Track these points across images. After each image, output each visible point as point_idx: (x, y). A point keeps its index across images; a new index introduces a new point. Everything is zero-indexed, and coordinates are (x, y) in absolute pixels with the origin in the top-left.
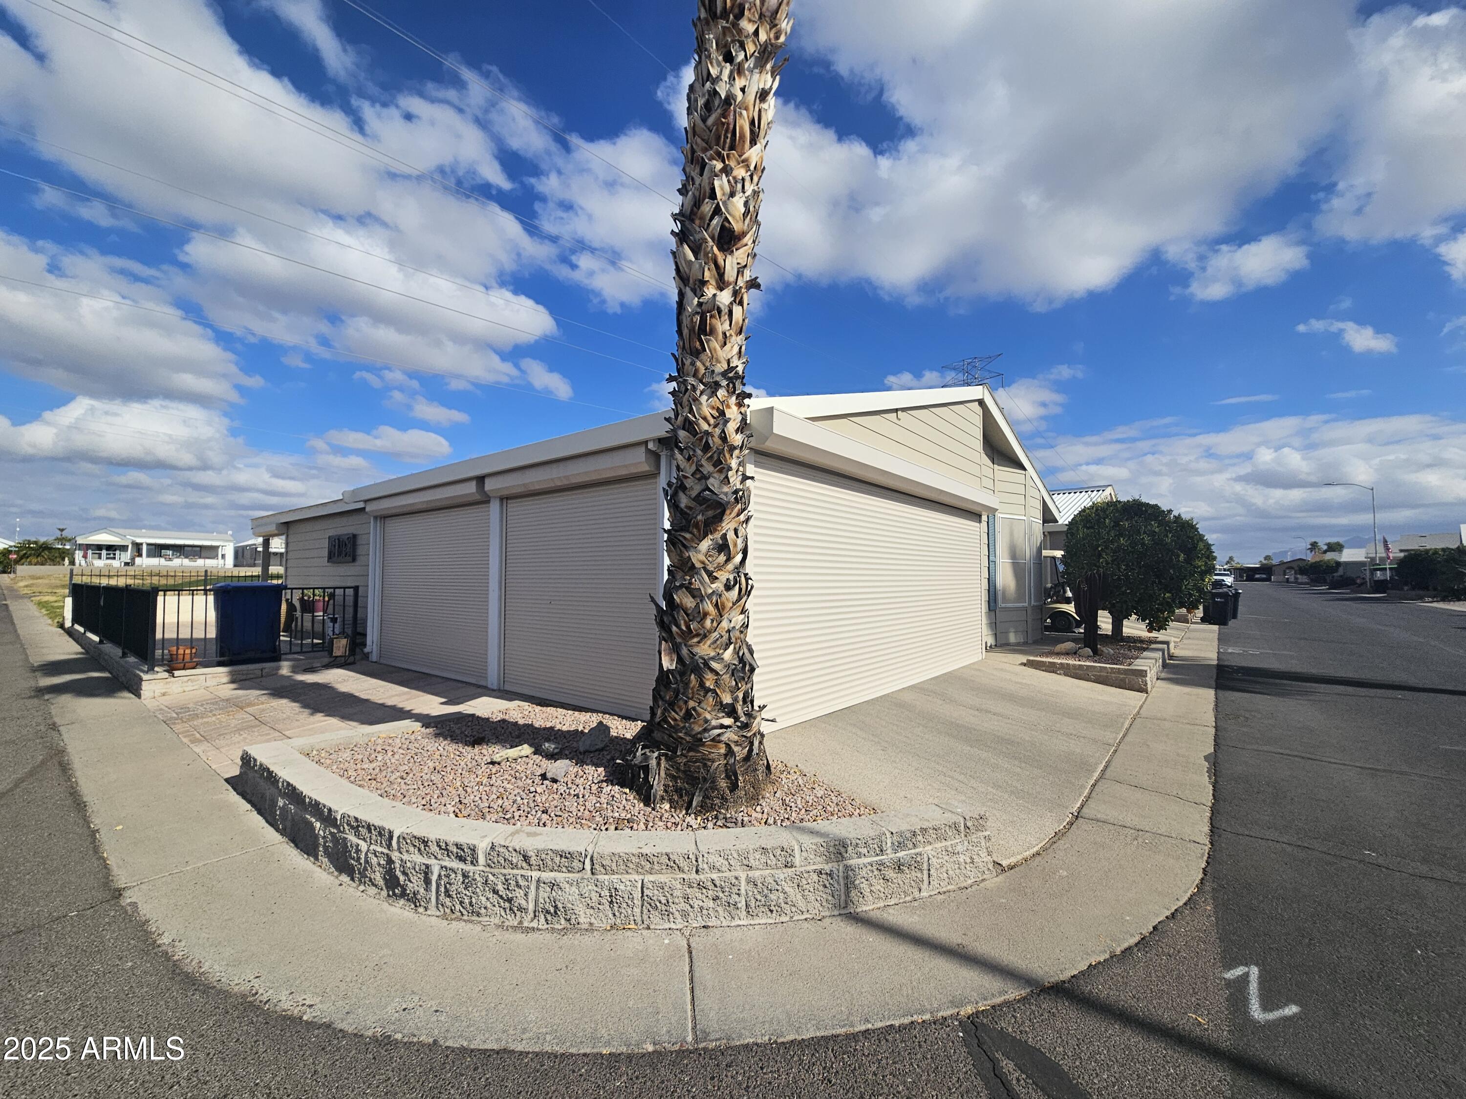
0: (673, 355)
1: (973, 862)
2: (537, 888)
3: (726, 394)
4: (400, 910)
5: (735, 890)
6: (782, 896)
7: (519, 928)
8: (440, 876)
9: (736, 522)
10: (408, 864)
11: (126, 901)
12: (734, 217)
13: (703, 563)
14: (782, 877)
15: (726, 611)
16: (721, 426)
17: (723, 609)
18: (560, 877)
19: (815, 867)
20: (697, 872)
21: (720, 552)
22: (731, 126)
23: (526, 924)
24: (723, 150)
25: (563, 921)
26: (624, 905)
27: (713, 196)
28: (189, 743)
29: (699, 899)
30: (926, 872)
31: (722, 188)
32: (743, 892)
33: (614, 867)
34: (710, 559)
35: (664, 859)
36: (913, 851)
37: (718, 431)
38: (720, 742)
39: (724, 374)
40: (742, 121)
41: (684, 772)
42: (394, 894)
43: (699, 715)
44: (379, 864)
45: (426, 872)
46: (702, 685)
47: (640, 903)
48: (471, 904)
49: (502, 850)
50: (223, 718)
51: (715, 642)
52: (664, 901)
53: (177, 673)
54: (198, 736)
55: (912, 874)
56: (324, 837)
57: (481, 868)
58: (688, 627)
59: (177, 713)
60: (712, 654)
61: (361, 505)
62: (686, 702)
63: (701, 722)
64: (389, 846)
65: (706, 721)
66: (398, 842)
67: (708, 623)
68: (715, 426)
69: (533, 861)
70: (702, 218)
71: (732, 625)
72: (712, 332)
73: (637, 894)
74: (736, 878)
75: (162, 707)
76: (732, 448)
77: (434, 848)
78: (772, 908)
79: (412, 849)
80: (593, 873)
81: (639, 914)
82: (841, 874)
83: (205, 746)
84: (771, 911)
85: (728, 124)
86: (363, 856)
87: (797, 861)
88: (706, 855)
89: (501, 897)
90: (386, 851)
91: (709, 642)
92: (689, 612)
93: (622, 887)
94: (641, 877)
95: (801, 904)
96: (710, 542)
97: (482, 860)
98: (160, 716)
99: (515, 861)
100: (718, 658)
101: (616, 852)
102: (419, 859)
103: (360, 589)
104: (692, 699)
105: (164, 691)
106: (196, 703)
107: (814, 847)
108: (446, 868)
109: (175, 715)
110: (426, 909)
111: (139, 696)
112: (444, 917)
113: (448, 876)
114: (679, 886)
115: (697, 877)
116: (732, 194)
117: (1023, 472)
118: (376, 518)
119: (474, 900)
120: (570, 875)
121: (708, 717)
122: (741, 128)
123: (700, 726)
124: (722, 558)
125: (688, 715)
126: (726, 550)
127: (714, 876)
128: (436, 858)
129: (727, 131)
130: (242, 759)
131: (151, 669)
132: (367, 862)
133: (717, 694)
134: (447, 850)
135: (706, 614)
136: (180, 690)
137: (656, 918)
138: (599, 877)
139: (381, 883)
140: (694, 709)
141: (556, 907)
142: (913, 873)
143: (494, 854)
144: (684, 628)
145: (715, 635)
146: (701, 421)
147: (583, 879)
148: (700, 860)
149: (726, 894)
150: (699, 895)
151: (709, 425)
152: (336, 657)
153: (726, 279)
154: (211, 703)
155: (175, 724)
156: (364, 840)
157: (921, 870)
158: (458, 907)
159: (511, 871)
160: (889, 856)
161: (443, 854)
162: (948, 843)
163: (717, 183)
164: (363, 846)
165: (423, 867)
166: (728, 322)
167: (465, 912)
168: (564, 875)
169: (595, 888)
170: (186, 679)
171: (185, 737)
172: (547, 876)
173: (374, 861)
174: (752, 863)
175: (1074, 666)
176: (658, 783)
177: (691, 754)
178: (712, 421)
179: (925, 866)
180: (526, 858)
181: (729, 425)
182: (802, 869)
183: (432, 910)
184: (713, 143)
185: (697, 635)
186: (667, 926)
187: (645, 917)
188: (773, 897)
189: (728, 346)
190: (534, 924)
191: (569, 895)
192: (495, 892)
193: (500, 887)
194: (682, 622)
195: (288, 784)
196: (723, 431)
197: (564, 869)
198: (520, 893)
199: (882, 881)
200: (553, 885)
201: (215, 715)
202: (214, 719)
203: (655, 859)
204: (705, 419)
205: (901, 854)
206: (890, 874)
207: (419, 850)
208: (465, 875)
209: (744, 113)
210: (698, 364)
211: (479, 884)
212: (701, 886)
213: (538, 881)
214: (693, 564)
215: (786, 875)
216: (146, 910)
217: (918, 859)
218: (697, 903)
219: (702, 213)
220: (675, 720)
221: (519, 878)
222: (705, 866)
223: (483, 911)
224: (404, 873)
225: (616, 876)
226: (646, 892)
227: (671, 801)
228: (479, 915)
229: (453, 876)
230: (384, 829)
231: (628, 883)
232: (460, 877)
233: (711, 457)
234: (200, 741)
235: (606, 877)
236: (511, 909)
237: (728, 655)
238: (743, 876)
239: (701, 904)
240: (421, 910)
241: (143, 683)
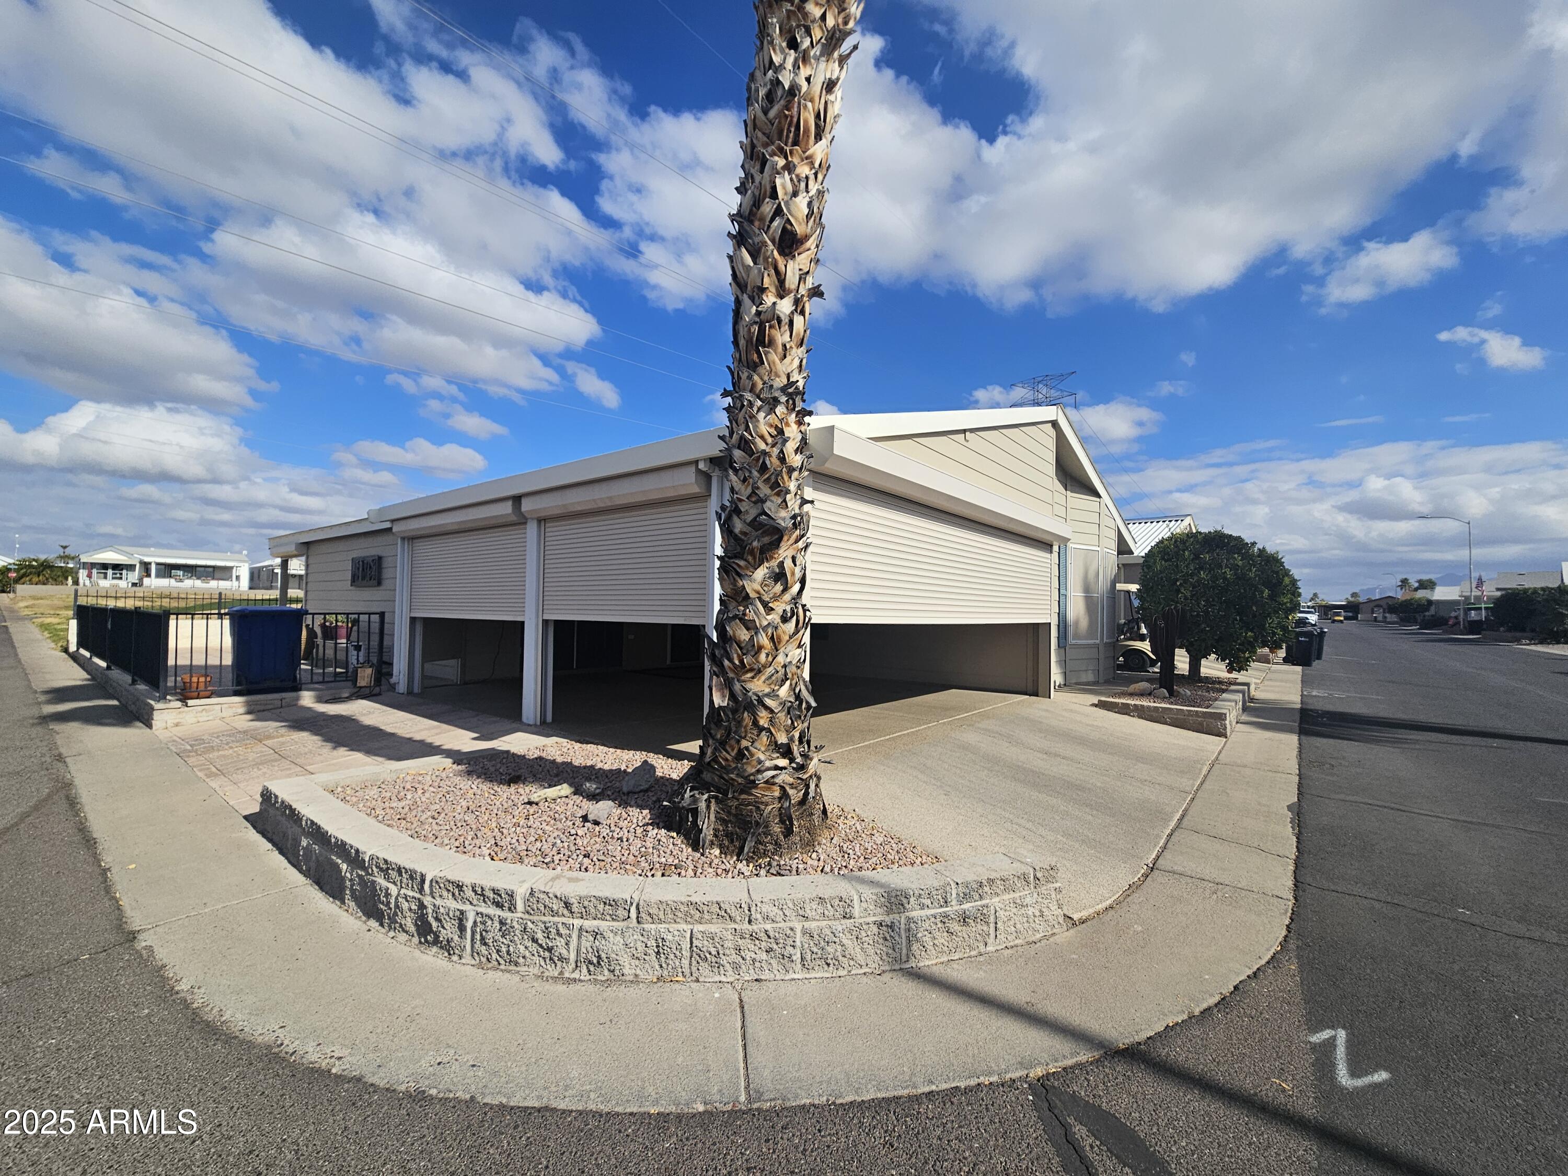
0: (728, 367)
1: (1042, 916)
2: (579, 937)
3: (785, 411)
4: (432, 958)
5: (790, 942)
6: (839, 948)
7: (560, 978)
8: (475, 922)
9: (794, 549)
10: (442, 910)
11: (140, 944)
12: (796, 219)
13: (758, 592)
14: (840, 928)
15: (782, 645)
16: (779, 446)
17: (779, 643)
18: (603, 925)
19: (874, 919)
20: (750, 922)
21: (776, 581)
22: (795, 120)
23: (567, 975)
24: (786, 145)
25: (606, 972)
26: (672, 956)
27: (774, 195)
28: (204, 778)
29: (751, 950)
30: (992, 926)
31: (784, 187)
32: (798, 944)
33: (662, 916)
34: (765, 588)
35: (715, 909)
36: (979, 903)
37: (776, 451)
38: (774, 784)
39: (783, 390)
40: (807, 114)
41: (736, 816)
42: (426, 941)
43: (752, 755)
44: (410, 910)
45: (461, 919)
46: (755, 723)
47: (688, 955)
48: (508, 953)
49: (542, 896)
50: (240, 750)
51: (770, 677)
52: (714, 953)
53: (190, 702)
54: (214, 769)
55: (976, 928)
56: (351, 880)
57: (520, 915)
58: (742, 661)
59: (191, 746)
60: (767, 690)
61: (388, 525)
62: (738, 742)
63: (755, 763)
64: (421, 890)
65: (760, 762)
66: (431, 886)
67: (763, 657)
68: (773, 446)
69: (575, 908)
70: (762, 219)
71: (788, 660)
72: (771, 343)
73: (686, 945)
74: (792, 929)
75: (175, 738)
76: (791, 470)
77: (469, 893)
78: (829, 961)
79: (445, 893)
80: (638, 922)
81: (687, 966)
82: (903, 926)
83: (222, 780)
84: (828, 965)
85: (792, 117)
86: (393, 901)
87: (856, 911)
88: (759, 904)
89: (541, 946)
90: (417, 895)
91: (763, 678)
92: (743, 645)
93: (670, 937)
94: (690, 927)
95: (860, 958)
96: (766, 571)
97: (520, 906)
98: (173, 748)
99: (555, 908)
100: (773, 695)
101: (664, 900)
102: (453, 905)
103: (387, 615)
104: (744, 738)
105: (177, 721)
106: (211, 735)
107: (874, 897)
108: (482, 914)
109: (189, 748)
110: (460, 957)
111: (150, 726)
112: (480, 966)
113: (484, 923)
114: (730, 937)
115: (750, 927)
116: (795, 194)
117: (1098, 500)
118: (403, 539)
119: (511, 949)
120: (615, 924)
121: (762, 757)
122: (806, 122)
123: (753, 767)
124: (779, 588)
125: (741, 755)
126: (783, 579)
127: (768, 926)
128: (471, 903)
129: (790, 125)
130: (262, 795)
131: (163, 698)
132: (397, 906)
133: (771, 733)
134: (483, 895)
135: (760, 648)
136: (195, 720)
137: (705, 968)
138: (645, 926)
139: (412, 929)
140: (747, 748)
141: (599, 957)
142: (979, 926)
143: (534, 900)
144: (737, 662)
145: (770, 670)
146: (758, 440)
147: (628, 928)
148: (753, 909)
149: (780, 946)
150: (752, 947)
151: (767, 444)
152: (361, 687)
153: (787, 286)
154: (227, 735)
155: (189, 756)
156: (394, 883)
157: (987, 923)
158: (495, 956)
159: (551, 919)
160: (954, 908)
161: (478, 900)
162: (1017, 895)
163: (778, 181)
164: (394, 890)
165: (458, 913)
166: (788, 333)
167: (502, 962)
168: (608, 923)
169: (641, 938)
170: (200, 708)
171: (200, 770)
172: (589, 924)
173: (405, 905)
174: (808, 913)
175: (1149, 707)
176: (708, 827)
177: (743, 796)
178: (770, 440)
179: (992, 919)
180: (567, 905)
181: (788, 444)
182: (862, 921)
183: (467, 959)
184: (775, 137)
185: (751, 670)
186: (717, 978)
187: (694, 969)
188: (830, 949)
189: (788, 358)
190: (576, 975)
191: (613, 945)
192: (535, 940)
193: (540, 935)
194: (735, 656)
195: (312, 822)
196: (782, 451)
197: (608, 917)
198: (560, 942)
199: (945, 934)
200: (596, 934)
201: (231, 748)
202: (231, 751)
203: (705, 908)
204: (762, 437)
205: (966, 906)
206: (955, 927)
207: (453, 895)
208: (502, 923)
209: (809, 105)
210: (756, 378)
211: (517, 932)
212: (753, 937)
213: (581, 929)
214: (747, 594)
215: (844, 927)
216: (162, 955)
217: (985, 911)
218: (749, 955)
219: (762, 213)
220: (726, 760)
221: (560, 926)
222: (759, 916)
223: (521, 960)
224: (437, 919)
225: (663, 926)
226: (695, 942)
227: (721, 847)
228: (516, 964)
229: (489, 922)
230: (416, 872)
231: (676, 933)
232: (497, 924)
233: (769, 479)
234: (216, 775)
235: (653, 926)
236: (551, 959)
237: (784, 691)
238: (798, 927)
239: (753, 956)
240: (455, 958)
241: (155, 713)
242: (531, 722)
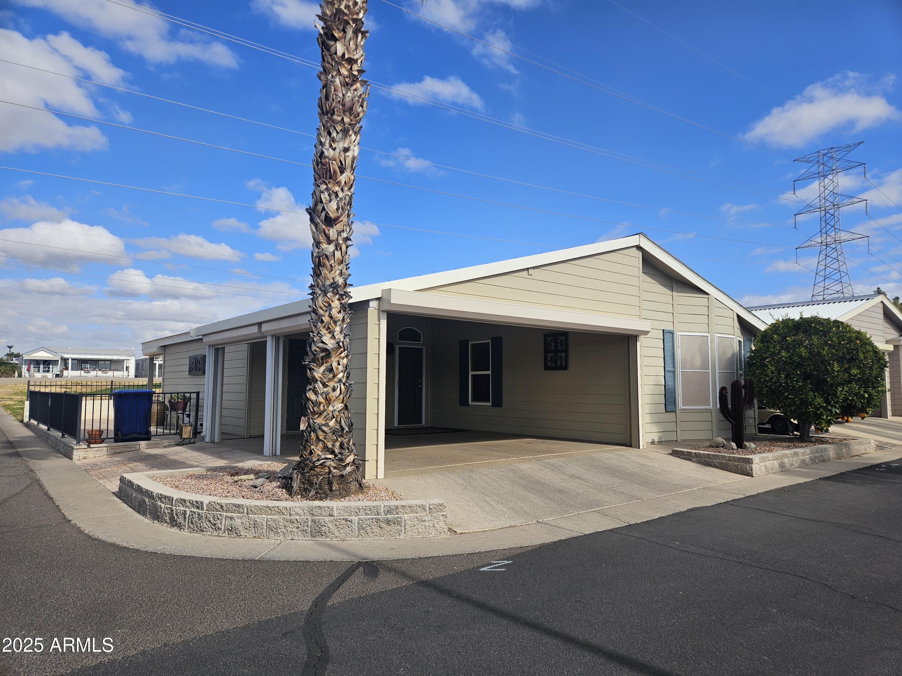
0: (311, 275)
1: (434, 527)
2: (225, 520)
3: (332, 295)
4: (175, 530)
5: (306, 524)
6: (327, 529)
7: (218, 536)
8: (189, 515)
9: (339, 357)
10: (178, 511)
11: (72, 522)
12: (331, 212)
13: (321, 378)
14: (327, 520)
15: (332, 402)
16: (328, 311)
17: (330, 401)
18: (234, 515)
19: (343, 517)
20: (290, 515)
21: (330, 372)
22: (329, 169)
23: (220, 535)
24: (326, 179)
25: (235, 534)
26: (259, 528)
27: (321, 202)
28: (97, 479)
30: (403, 527)
31: (325, 198)
32: (309, 525)
33: (256, 511)
34: (325, 376)
35: (276, 509)
36: (396, 516)
37: (327, 313)
38: (325, 466)
39: (330, 286)
40: (334, 166)
41: (308, 480)
42: (173, 525)
43: (315, 452)
44: (168, 513)
45: (185, 513)
46: (317, 437)
47: (266, 528)
48: (200, 527)
49: (213, 503)
50: (115, 469)
51: (325, 417)
52: (275, 527)
53: (92, 446)
54: (101, 476)
55: (394, 528)
56: (149, 505)
57: (205, 511)
58: (313, 409)
59: (91, 467)
60: (324, 423)
61: (201, 337)
62: (309, 446)
63: (316, 456)
64: (172, 505)
65: (318, 455)
66: (175, 502)
67: (322, 408)
68: (326, 311)
69: (225, 508)
70: (318, 211)
71: (335, 408)
72: (324, 265)
73: (265, 524)
74: (307, 519)
75: (84, 464)
76: (335, 322)
77: (188, 504)
78: (323, 534)
79: (180, 505)
80: (247, 514)
81: (265, 533)
82: (356, 522)
83: (105, 480)
84: (322, 535)
85: (327, 168)
86: (162, 510)
87: (335, 513)
88: (294, 508)
89: (212, 523)
90: (171, 507)
91: (323, 417)
92: (314, 402)
93: (258, 520)
94: (266, 516)
95: (337, 534)
96: (325, 368)
97: (205, 508)
98: (83, 468)
99: (217, 508)
100: (327, 425)
101: (257, 505)
102: (182, 508)
103: (200, 394)
104: (313, 444)
105: (85, 456)
106: (101, 462)
107: (344, 508)
108: (192, 511)
109: (90, 468)
110: (184, 529)
111: (71, 458)
112: (190, 532)
113: (192, 515)
114: (282, 521)
115: (290, 518)
116: (330, 201)
117: (707, 296)
118: (209, 346)
119: (201, 525)
120: (239, 515)
121: (320, 453)
122: (334, 169)
123: (316, 458)
124: (331, 376)
125: (311, 453)
126: (332, 372)
127: (297, 517)
128: (189, 508)
129: (326, 172)
130: (120, 480)
131: (78, 443)
132: (164, 512)
133: (325, 443)
134: (192, 504)
135: (320, 403)
136: (94, 455)
137: (272, 534)
138: (250, 515)
139: (168, 521)
140: (313, 449)
141: (232, 527)
142: (397, 527)
143: (210, 505)
144: (312, 410)
145: (325, 413)
146: (319, 309)
147: (243, 516)
148: (291, 510)
149: (302, 526)
150: (291, 526)
151: (323, 311)
152: (184, 439)
153: (331, 239)
154: (109, 463)
155: (90, 471)
156: (163, 503)
157: (401, 526)
158: (196, 528)
159: (216, 512)
160: (382, 516)
161: (191, 506)
162: (418, 515)
163: (322, 196)
164: (163, 505)
165: (183, 512)
166: (333, 259)
167: (198, 530)
168: (236, 514)
169: (248, 521)
170: (96, 449)
171: (95, 477)
172: (229, 514)
173: (166, 511)
174: (314, 513)
176: (295, 485)
177: (312, 472)
178: (325, 309)
179: (403, 524)
180: (222, 507)
181: (333, 310)
182: (337, 518)
183: (186, 530)
184: (322, 177)
185: (317, 413)
186: (276, 538)
187: (267, 534)
188: (323, 529)
189: (333, 272)
190: (224, 535)
191: (237, 522)
192: (210, 521)
193: (211, 519)
194: (311, 407)
195: (138, 485)
196: (330, 313)
197: (236, 512)
198: (219, 522)
199: (378, 528)
200: (232, 518)
201: (111, 468)
202: (110, 469)
203: (273, 509)
204: (321, 308)
205: (389, 516)
206: (383, 525)
207: (183, 505)
208: (199, 515)
209: (334, 162)
210: (319, 281)
211: (204, 518)
212: (292, 522)
213: (226, 516)
214: (316, 379)
215: (329, 520)
216: (79, 525)
217: (399, 520)
218: (289, 529)
219: (318, 209)
220: (306, 455)
221: (218, 515)
222: (293, 513)
223: (205, 529)
224: (177, 515)
225: (256, 516)
226: (268, 523)
227: (302, 495)
228: (203, 531)
229: (194, 515)
230: (171, 497)
231: (261, 519)
232: (197, 515)
233: (325, 326)
234: (102, 479)
235: (253, 516)
236: (215, 529)
237: (332, 423)
238: (310, 518)
239: (291, 529)
240: (182, 530)
241: (74, 451)
242: (268, 455)
